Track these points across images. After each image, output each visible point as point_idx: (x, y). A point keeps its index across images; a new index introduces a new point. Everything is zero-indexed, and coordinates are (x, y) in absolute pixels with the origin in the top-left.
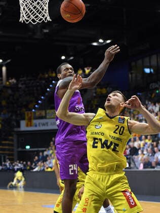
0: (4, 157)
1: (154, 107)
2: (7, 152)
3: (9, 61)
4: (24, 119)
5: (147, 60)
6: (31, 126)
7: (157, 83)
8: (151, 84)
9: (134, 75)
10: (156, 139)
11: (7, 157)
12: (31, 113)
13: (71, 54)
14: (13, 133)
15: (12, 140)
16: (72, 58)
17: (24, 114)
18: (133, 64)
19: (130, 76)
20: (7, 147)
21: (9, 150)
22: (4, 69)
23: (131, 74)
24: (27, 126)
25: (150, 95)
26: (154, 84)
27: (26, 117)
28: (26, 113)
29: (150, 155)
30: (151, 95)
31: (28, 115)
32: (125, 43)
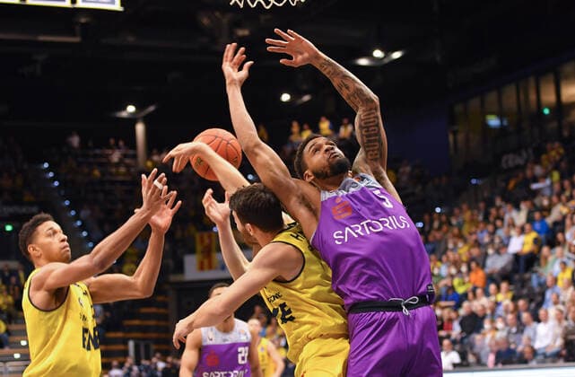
0: (147, 347)
1: (514, 214)
2: (154, 335)
3: (152, 108)
4: (192, 251)
5: (492, 97)
6: (210, 267)
7: (520, 155)
8: (504, 158)
9: (461, 137)
10: (525, 291)
11: (153, 347)
12: (210, 237)
13: (305, 87)
14: (167, 287)
15: (165, 305)
16: (306, 98)
17: (193, 239)
18: (459, 108)
19: (451, 138)
20: (152, 323)
21: (157, 329)
22: (140, 128)
23: (455, 133)
24: (202, 268)
25: (503, 184)
26: (511, 156)
27: (199, 247)
28: (198, 236)
29: (514, 330)
30: (507, 184)
31: (202, 241)
32: (438, 58)
